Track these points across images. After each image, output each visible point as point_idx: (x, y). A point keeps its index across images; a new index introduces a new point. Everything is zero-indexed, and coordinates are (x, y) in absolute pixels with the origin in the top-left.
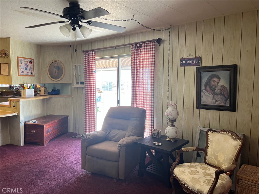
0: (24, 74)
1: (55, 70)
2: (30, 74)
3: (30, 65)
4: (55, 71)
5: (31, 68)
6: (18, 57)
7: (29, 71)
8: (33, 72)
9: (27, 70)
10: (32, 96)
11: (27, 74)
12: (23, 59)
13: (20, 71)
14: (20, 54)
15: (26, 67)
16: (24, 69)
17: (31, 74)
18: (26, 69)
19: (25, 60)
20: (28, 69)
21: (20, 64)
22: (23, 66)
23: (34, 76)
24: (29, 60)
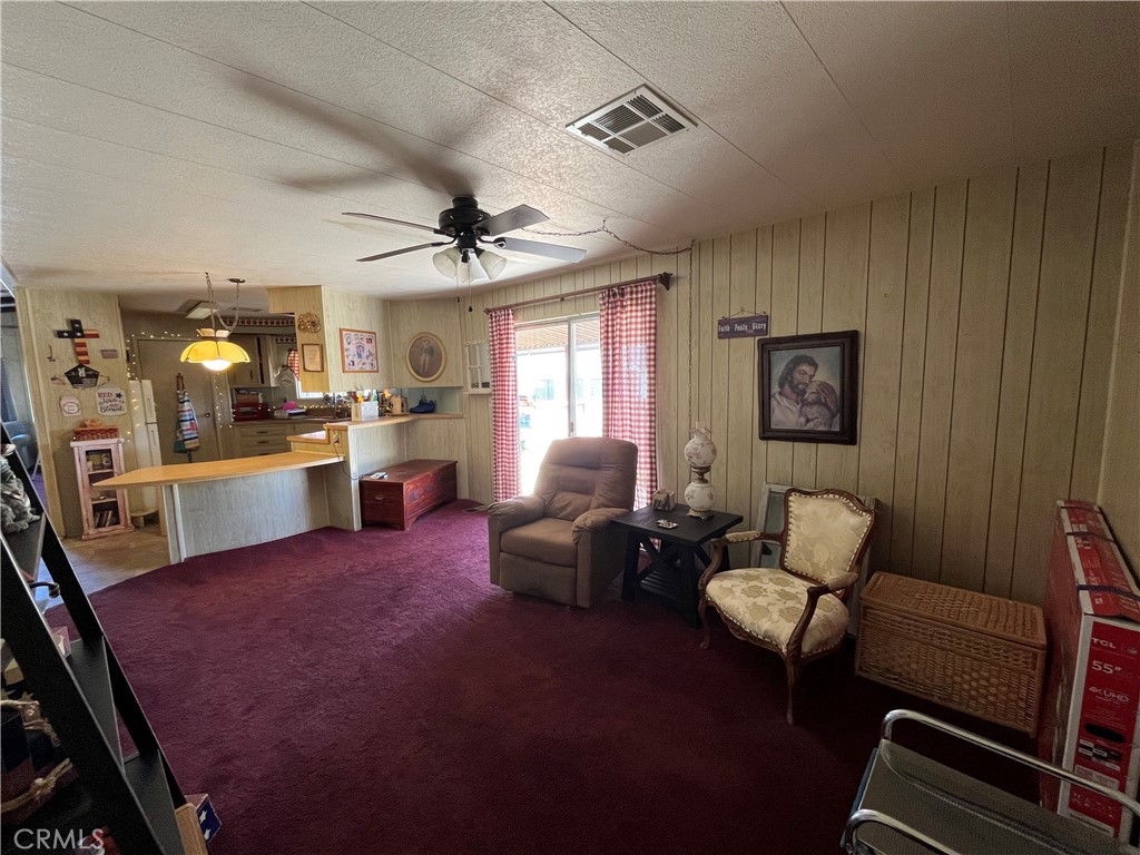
1: (423, 355)
2: (368, 367)
3: (367, 347)
4: (425, 358)
5: (371, 353)
6: (341, 330)
8: (375, 362)
9: (361, 358)
10: (373, 417)
12: (353, 334)
13: (347, 361)
14: (345, 321)
15: (359, 351)
17: (371, 367)
18: (360, 356)
19: (357, 335)
21: (346, 346)
22: (352, 349)
23: (377, 371)
24: (367, 336)
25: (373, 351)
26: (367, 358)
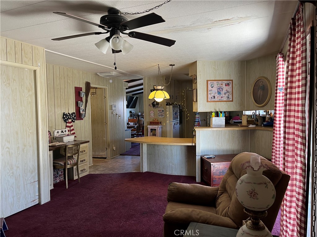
0: (216, 99)
1: (260, 91)
2: (225, 99)
3: (225, 88)
4: (260, 92)
5: (228, 92)
6: (207, 81)
7: (224, 95)
9: (220, 94)
11: (220, 99)
12: (215, 82)
13: (209, 96)
14: (211, 76)
15: (219, 91)
16: (216, 93)
17: (227, 98)
19: (218, 82)
20: (223, 93)
21: (210, 88)
22: (215, 90)
23: (232, 101)
24: (226, 82)
25: (230, 90)
26: (225, 94)
